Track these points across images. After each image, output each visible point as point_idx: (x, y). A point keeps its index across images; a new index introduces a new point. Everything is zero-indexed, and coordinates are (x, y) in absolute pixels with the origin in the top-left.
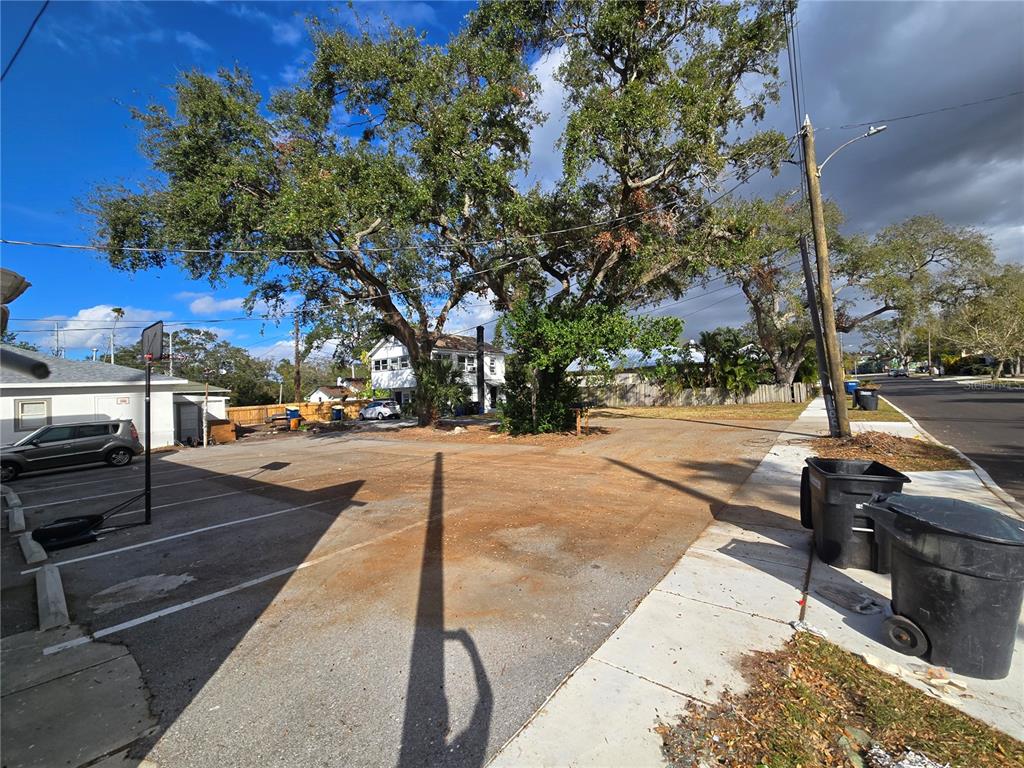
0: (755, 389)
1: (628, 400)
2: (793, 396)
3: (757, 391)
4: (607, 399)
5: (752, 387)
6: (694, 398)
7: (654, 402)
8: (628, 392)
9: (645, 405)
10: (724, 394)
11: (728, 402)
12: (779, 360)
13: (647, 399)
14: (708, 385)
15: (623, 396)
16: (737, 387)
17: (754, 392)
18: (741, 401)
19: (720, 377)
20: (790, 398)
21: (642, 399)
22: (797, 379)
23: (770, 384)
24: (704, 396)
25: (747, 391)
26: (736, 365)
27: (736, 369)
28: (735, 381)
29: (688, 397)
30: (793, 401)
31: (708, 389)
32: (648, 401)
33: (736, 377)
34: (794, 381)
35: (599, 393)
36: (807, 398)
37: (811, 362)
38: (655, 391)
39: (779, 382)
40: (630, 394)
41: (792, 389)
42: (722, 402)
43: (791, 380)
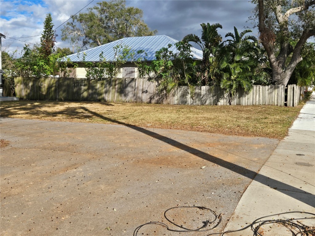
0: (249, 89)
1: (126, 95)
2: (286, 100)
3: (251, 93)
4: (106, 92)
5: (245, 87)
6: (189, 96)
7: (151, 98)
8: (126, 86)
9: (142, 101)
10: (218, 93)
11: (222, 102)
12: (277, 59)
13: (145, 94)
14: (204, 84)
15: (122, 91)
16: (231, 86)
17: (247, 93)
18: (235, 102)
19: (216, 75)
20: (283, 102)
21: (140, 94)
22: (293, 81)
23: (265, 84)
24: (199, 95)
25: (241, 91)
26: (232, 62)
27: (231, 66)
28: (229, 79)
29: (184, 95)
30: (286, 105)
31: (204, 88)
32: (145, 97)
33: (231, 75)
34: (290, 83)
35: (98, 85)
36: (300, 102)
37: (309, 63)
38: (152, 87)
39: (273, 83)
40: (129, 89)
41: (286, 91)
42: (216, 103)
43: (286, 81)
